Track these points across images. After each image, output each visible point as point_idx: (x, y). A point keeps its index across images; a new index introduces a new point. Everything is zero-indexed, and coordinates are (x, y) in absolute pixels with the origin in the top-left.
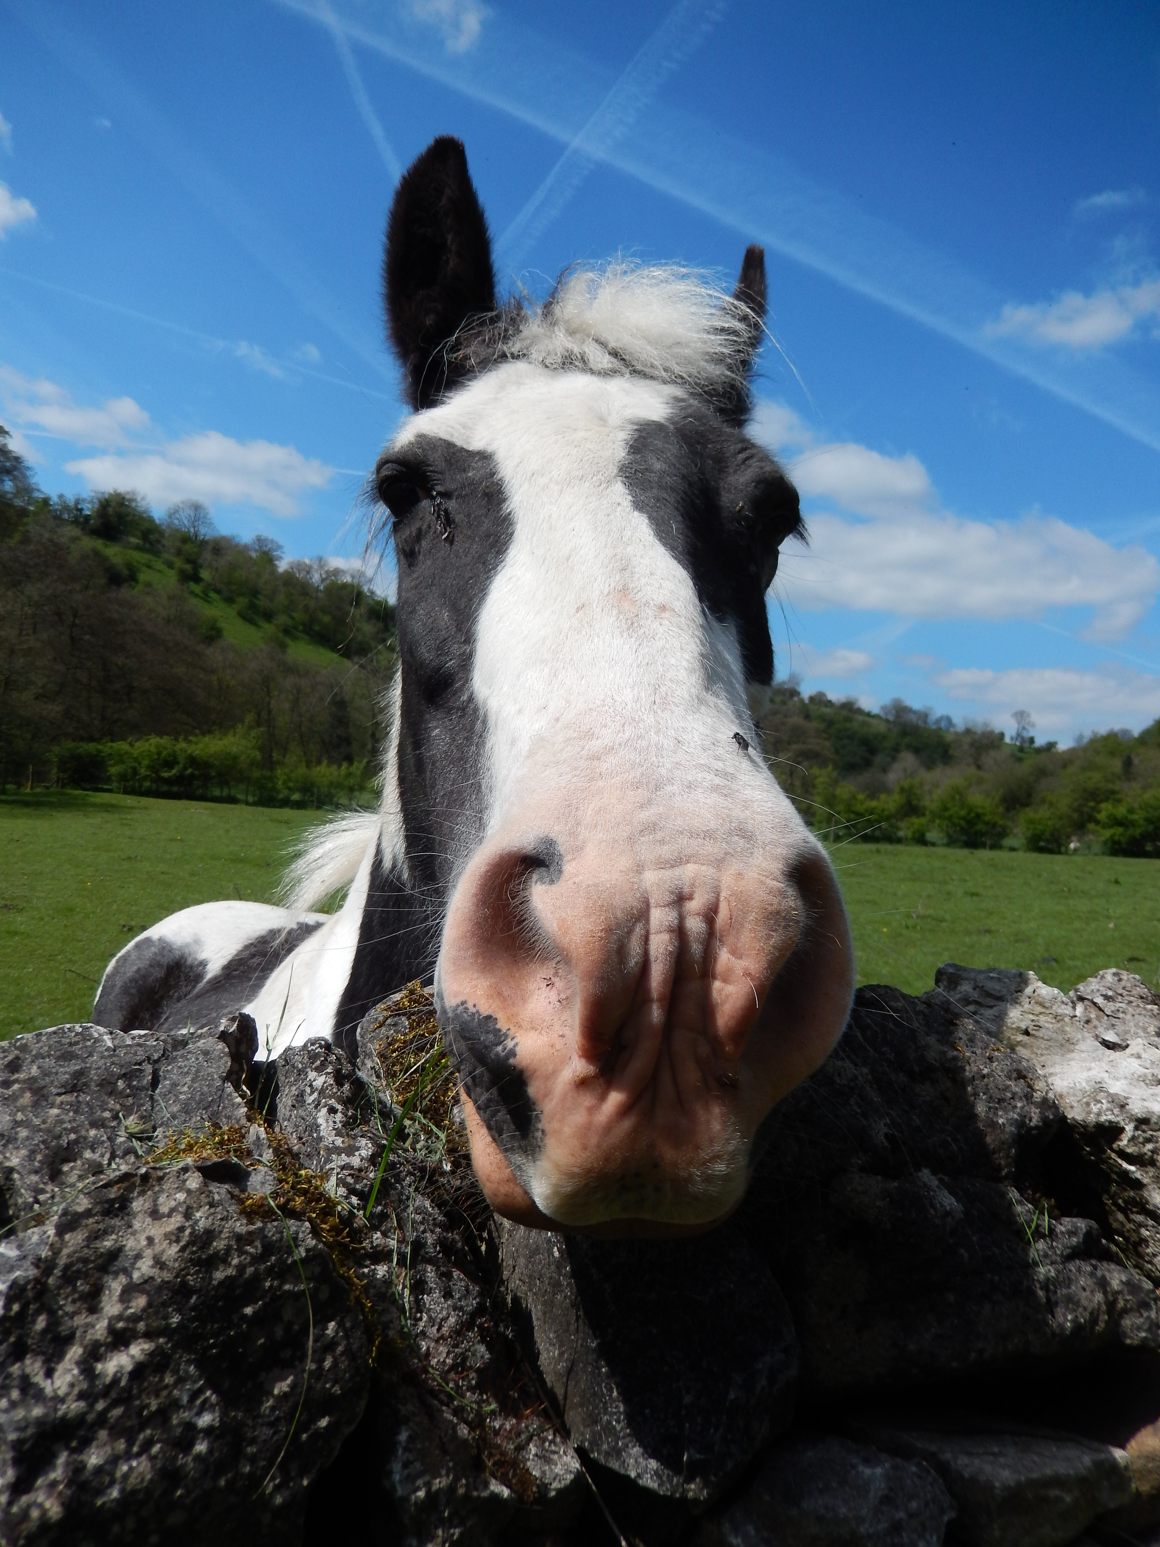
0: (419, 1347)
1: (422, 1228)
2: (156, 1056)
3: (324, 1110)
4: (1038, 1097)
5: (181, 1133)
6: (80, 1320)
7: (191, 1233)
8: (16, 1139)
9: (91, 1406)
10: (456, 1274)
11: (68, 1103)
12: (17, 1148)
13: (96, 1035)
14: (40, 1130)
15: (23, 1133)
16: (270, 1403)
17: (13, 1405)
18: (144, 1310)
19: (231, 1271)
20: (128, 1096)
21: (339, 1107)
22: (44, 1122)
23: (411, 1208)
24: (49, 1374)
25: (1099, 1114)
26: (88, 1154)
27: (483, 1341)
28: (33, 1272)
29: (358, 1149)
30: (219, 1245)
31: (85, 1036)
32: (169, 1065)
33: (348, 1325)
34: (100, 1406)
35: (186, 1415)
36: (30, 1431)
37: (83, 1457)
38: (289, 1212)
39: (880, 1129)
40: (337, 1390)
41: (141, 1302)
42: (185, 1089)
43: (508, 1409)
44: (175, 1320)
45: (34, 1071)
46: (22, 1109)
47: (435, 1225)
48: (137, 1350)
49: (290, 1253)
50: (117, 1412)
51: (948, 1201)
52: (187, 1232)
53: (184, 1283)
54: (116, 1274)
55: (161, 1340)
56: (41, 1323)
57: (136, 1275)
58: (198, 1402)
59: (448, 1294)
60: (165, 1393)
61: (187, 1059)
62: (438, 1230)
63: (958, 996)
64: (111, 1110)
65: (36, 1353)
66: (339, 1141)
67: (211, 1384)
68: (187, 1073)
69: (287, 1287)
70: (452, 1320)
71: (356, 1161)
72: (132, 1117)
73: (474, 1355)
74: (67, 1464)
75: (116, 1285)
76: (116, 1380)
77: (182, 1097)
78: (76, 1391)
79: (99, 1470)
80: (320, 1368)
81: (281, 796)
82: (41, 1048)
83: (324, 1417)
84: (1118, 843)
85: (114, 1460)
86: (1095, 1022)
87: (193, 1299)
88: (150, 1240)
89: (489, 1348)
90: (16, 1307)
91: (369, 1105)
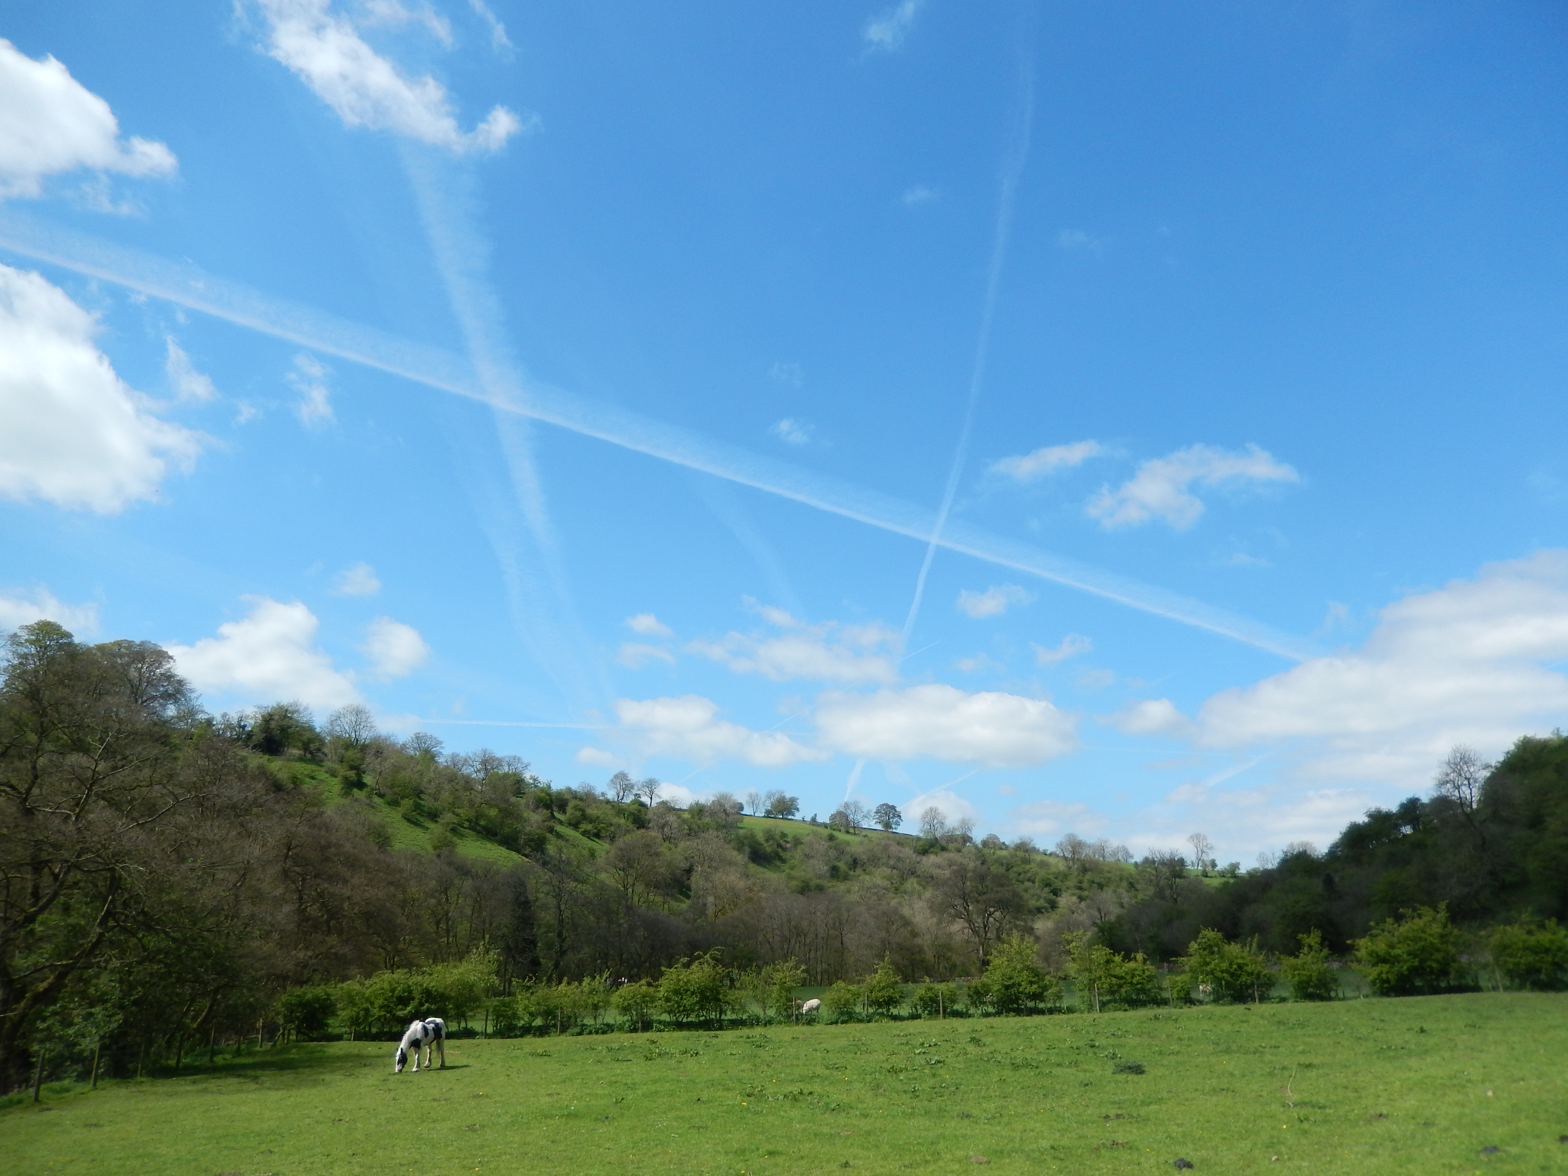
81: (521, 1023)
84: (1387, 981)
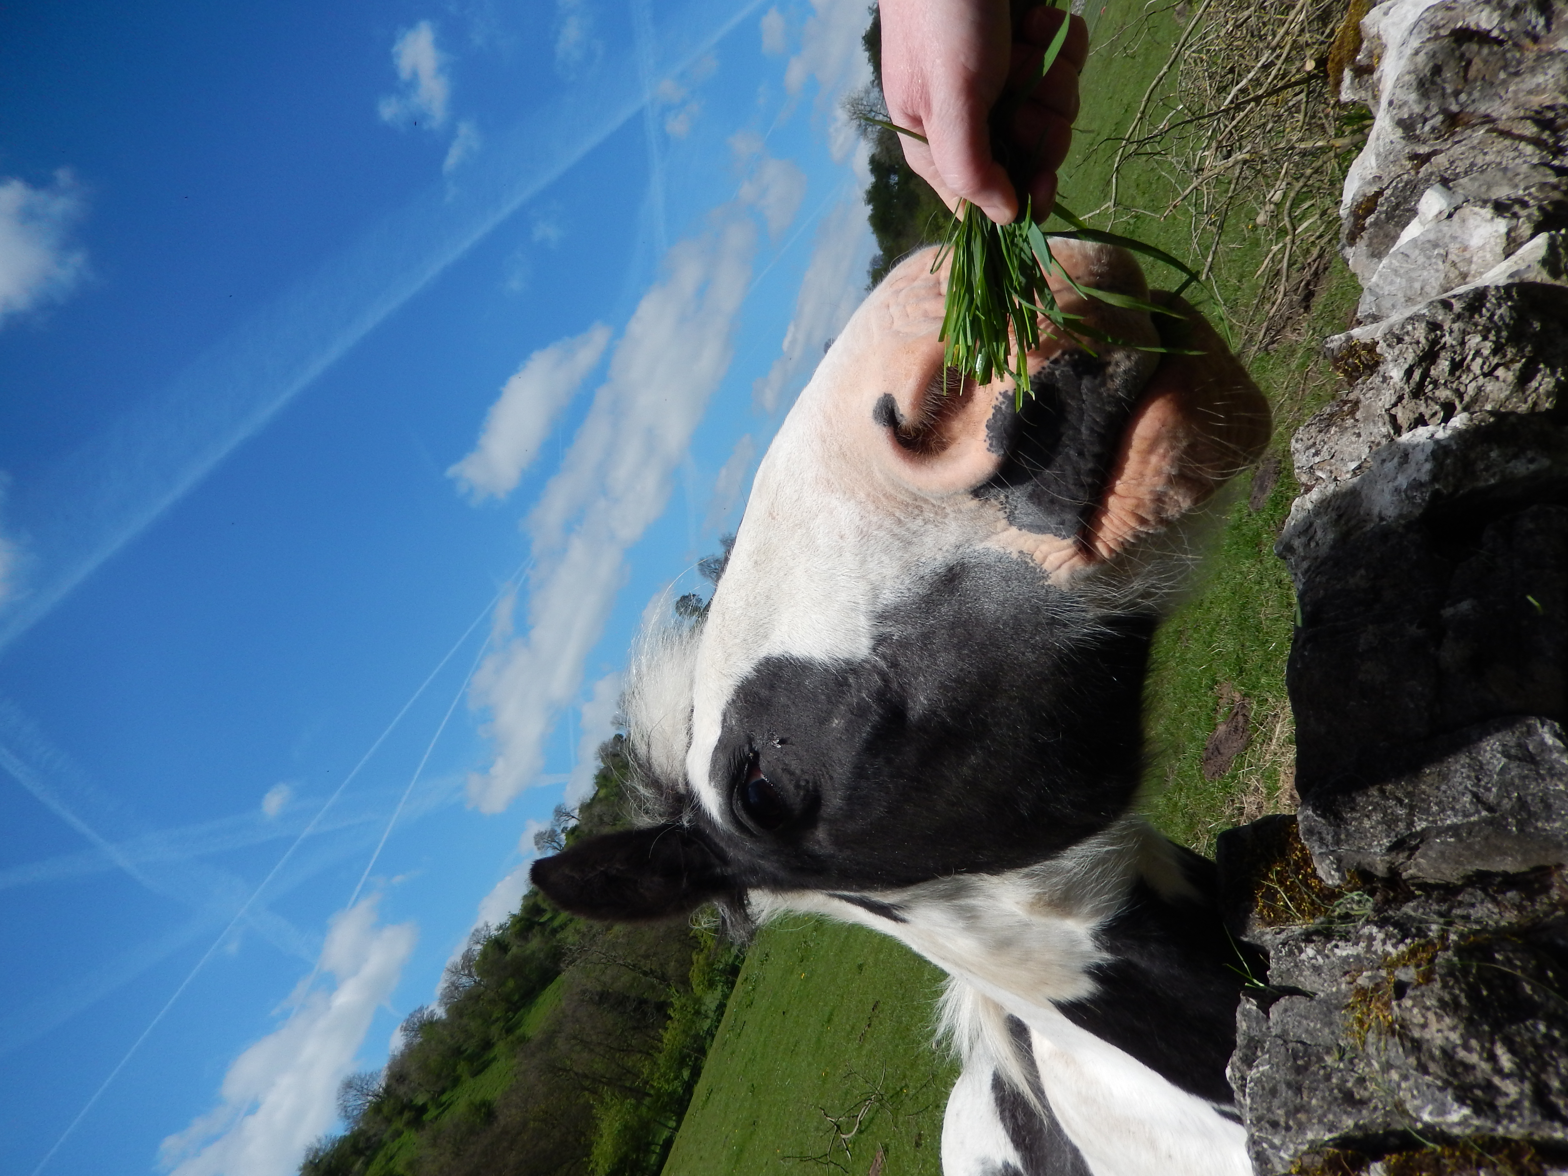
0: (1504, 926)
1: (1428, 910)
2: (1280, 1042)
3: (1336, 950)
4: (1400, 530)
5: (1346, 1029)
6: (1479, 1074)
7: (1440, 1009)
8: (1333, 1122)
9: (1527, 1078)
10: (1460, 898)
11: (1309, 1094)
12: (1340, 1121)
13: (1258, 1075)
14: (1329, 1109)
15: (1331, 1117)
16: (1536, 997)
17: (1521, 1115)
18: (1479, 1041)
19: (1463, 995)
20: (1309, 1059)
21: (1334, 943)
22: (1322, 1107)
23: (1413, 914)
24: (1507, 1095)
25: (1423, 500)
26: (1350, 1085)
27: (1504, 893)
28: (1450, 1091)
29: (1371, 934)
30: (1447, 997)
31: (1258, 1081)
32: (1289, 1034)
33: (1497, 948)
34: (1528, 1074)
35: (1538, 1036)
36: (1537, 1109)
37: (1555, 1090)
38: (1431, 961)
39: (1413, 630)
40: (1533, 962)
41: (1474, 1043)
42: (1312, 1025)
43: (1546, 889)
44: (1486, 1028)
45: (1281, 1112)
46: (1310, 1120)
47: (1427, 902)
48: (1500, 1051)
49: (1455, 965)
50: (1532, 1067)
51: (1465, 606)
52: (1438, 1011)
53: (1467, 1019)
54: (1455, 1052)
55: (1497, 1037)
56: (1478, 1093)
57: (1458, 1042)
58: (1532, 1029)
59: (1473, 905)
60: (1525, 1043)
61: (1288, 1022)
62: (1430, 901)
63: (1301, 549)
64: (1319, 1069)
65: (1494, 1098)
66: (1362, 944)
67: (1523, 1021)
68: (1300, 1022)
69: (1474, 971)
70: (1490, 906)
71: (1381, 936)
72: (1326, 1058)
73: (1512, 899)
74: (1557, 1096)
75: (1462, 1054)
76: (1515, 1063)
77: (1319, 1026)
78: (1519, 1083)
79: (1562, 1082)
80: (1520, 967)
81: (680, 1090)
82: (1262, 1107)
83: (1547, 974)
85: (1558, 1074)
86: (1333, 468)
87: (1476, 1017)
88: (1439, 1031)
89: (1509, 890)
90: (1469, 1102)
91: (1327, 929)
